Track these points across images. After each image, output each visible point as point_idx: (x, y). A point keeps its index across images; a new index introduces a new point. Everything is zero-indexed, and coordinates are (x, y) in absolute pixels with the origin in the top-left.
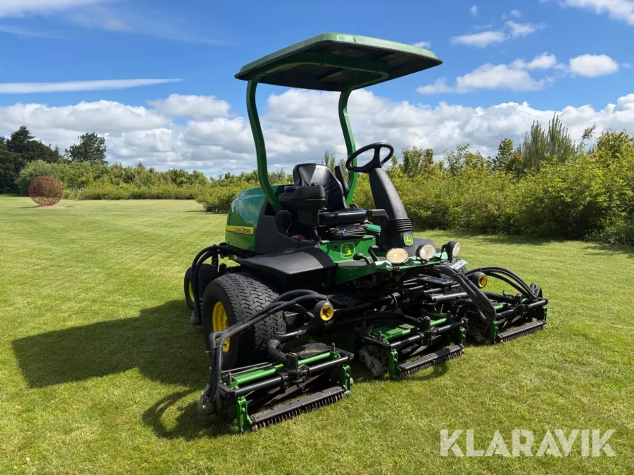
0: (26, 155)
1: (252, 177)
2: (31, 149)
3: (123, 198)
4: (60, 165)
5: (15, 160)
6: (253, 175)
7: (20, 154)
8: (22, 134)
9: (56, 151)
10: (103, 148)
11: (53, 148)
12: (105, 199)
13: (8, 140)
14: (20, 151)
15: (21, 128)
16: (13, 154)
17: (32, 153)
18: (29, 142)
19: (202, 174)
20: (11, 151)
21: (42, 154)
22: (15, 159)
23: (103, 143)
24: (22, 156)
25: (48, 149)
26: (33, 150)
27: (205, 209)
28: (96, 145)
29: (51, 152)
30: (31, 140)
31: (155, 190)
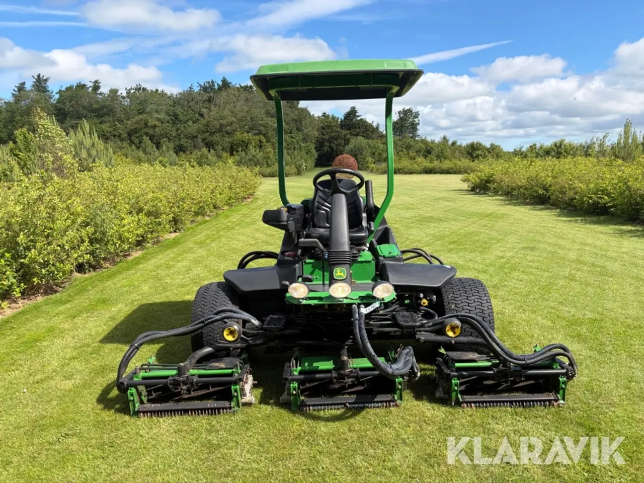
0: (353, 132)
1: (552, 149)
2: (357, 127)
3: (415, 173)
4: (374, 141)
5: (345, 137)
6: (554, 147)
7: (348, 132)
8: (351, 114)
9: (377, 128)
10: (417, 122)
11: (375, 125)
12: (400, 173)
13: (341, 119)
14: (349, 129)
15: (351, 108)
16: (344, 132)
17: (358, 130)
18: (357, 120)
19: (499, 147)
20: (342, 129)
21: (366, 131)
22: (345, 135)
23: (417, 117)
24: (350, 133)
25: (371, 125)
26: (359, 128)
27: (470, 189)
28: (411, 120)
29: (373, 128)
30: (359, 118)
31: (446, 164)
